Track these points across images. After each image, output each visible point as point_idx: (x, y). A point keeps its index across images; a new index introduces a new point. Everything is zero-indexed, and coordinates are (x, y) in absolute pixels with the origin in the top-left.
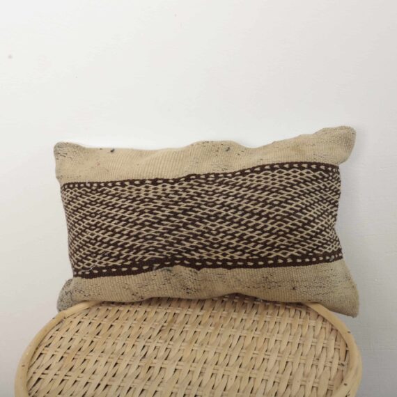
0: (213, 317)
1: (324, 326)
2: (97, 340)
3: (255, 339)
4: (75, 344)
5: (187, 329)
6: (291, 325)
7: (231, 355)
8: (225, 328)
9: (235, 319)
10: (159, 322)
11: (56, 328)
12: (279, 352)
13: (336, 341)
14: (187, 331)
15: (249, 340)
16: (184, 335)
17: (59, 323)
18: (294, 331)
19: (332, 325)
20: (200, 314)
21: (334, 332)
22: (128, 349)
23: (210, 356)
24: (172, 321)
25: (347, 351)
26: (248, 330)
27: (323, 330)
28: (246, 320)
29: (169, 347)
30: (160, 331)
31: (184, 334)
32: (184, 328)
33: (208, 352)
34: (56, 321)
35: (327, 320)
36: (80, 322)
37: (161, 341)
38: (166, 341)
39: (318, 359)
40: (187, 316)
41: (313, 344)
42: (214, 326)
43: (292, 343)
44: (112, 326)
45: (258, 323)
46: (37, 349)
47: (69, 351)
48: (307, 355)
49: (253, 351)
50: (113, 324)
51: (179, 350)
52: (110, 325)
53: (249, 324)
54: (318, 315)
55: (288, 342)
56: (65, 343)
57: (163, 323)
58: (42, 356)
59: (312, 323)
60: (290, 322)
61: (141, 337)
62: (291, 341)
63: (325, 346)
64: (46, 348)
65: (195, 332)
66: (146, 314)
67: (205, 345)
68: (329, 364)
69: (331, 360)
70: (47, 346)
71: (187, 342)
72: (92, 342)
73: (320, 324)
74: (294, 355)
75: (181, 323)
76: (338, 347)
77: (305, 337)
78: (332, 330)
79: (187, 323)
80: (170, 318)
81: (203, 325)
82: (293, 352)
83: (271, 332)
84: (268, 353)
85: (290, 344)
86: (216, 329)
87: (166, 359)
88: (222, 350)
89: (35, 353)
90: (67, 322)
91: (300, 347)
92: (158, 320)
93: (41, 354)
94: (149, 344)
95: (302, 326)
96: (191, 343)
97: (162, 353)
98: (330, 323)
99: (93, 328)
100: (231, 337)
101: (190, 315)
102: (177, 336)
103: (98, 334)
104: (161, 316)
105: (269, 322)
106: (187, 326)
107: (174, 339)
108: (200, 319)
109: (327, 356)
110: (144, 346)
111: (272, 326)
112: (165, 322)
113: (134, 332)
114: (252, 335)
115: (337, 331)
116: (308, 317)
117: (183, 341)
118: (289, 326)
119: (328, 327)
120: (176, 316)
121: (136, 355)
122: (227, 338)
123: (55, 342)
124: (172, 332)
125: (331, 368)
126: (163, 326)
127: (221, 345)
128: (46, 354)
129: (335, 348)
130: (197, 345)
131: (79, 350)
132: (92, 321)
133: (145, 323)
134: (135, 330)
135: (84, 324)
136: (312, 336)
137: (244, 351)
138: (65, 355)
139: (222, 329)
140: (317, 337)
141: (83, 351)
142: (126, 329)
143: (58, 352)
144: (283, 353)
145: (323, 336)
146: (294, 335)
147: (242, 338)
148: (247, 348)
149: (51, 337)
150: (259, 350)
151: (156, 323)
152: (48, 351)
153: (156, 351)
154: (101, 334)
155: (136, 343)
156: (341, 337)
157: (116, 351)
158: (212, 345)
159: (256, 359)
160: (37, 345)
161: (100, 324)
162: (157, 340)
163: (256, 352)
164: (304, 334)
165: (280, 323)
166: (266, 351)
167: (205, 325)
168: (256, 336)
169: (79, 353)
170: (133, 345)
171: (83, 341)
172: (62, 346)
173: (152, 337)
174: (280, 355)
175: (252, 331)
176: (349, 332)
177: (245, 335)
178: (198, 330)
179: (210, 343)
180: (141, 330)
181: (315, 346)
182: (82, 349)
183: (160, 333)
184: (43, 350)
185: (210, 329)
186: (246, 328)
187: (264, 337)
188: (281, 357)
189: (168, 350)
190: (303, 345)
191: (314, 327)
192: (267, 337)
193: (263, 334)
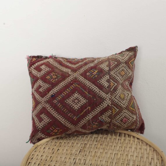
1: (150, 149)
2: (53, 156)
3: (122, 155)
4: (44, 158)
5: (91, 151)
6: (136, 148)
7: (112, 162)
8: (108, 150)
9: (112, 146)
10: (79, 147)
11: (35, 151)
13: (157, 155)
14: (92, 152)
15: (119, 156)
18: (138, 151)
19: (154, 148)
22: (67, 160)
23: (104, 163)
25: (162, 160)
26: (118, 151)
27: (150, 150)
29: (85, 159)
31: (90, 153)
32: (90, 150)
35: (151, 146)
36: (44, 148)
37: (81, 156)
38: (83, 156)
39: (150, 164)
40: (91, 145)
41: (147, 157)
42: (103, 149)
43: (138, 156)
44: (58, 149)
47: (41, 161)
48: (145, 162)
49: (122, 161)
50: (59, 148)
51: (90, 160)
52: (57, 149)
53: (118, 148)
54: (147, 144)
55: (136, 156)
56: (39, 157)
57: (81, 148)
58: (30, 164)
59: (145, 147)
61: (72, 154)
63: (152, 158)
64: (31, 160)
66: (73, 144)
67: (100, 158)
69: (156, 164)
71: (92, 157)
72: (51, 157)
73: (148, 148)
74: (140, 162)
75: (89, 148)
76: (158, 158)
77: (143, 154)
78: (154, 150)
79: (91, 148)
80: (83, 145)
81: (98, 149)
82: (139, 161)
83: (128, 152)
84: (129, 161)
85: (137, 157)
87: (84, 164)
88: (108, 160)
90: (39, 148)
91: (142, 158)
92: (78, 146)
93: (30, 162)
94: (76, 158)
96: (94, 157)
97: (82, 161)
98: (153, 148)
99: (50, 151)
100: (111, 154)
101: (92, 144)
102: (88, 154)
103: (53, 153)
104: (79, 145)
105: (126, 147)
106: (91, 149)
107: (87, 155)
108: (96, 146)
109: (154, 163)
110: (74, 159)
111: (128, 149)
115: (156, 151)
118: (135, 149)
119: (152, 149)
120: (86, 144)
121: (71, 162)
122: (109, 155)
124: (85, 152)
126: (81, 149)
128: (32, 162)
129: (157, 159)
130: (97, 158)
131: (46, 161)
132: (50, 147)
133: (73, 148)
134: (69, 151)
135: (46, 148)
136: (146, 153)
137: (118, 160)
138: (40, 163)
139: (107, 151)
140: (148, 154)
141: (48, 161)
142: (65, 151)
143: (37, 161)
144: (135, 161)
145: (151, 153)
146: (138, 153)
147: (116, 155)
148: (119, 159)
149: (33, 155)
150: (124, 160)
151: (78, 148)
152: (32, 161)
153: (80, 160)
154: (54, 153)
155: (70, 157)
156: (159, 154)
157: (62, 161)
158: (104, 158)
159: (123, 164)
160: (27, 159)
161: (53, 149)
162: (79, 155)
163: (123, 161)
164: (142, 152)
165: (131, 147)
166: (127, 160)
167: (99, 148)
168: (122, 153)
169: (46, 162)
170: (69, 158)
171: (47, 157)
172: (38, 159)
173: (77, 155)
174: (134, 162)
175: (120, 151)
176: (162, 152)
177: (117, 153)
178: (97, 151)
179: (103, 157)
180: (71, 151)
181: (148, 158)
182: (47, 160)
183: (80, 153)
184: (30, 160)
185: (101, 151)
186: (117, 150)
187: (125, 154)
188: (134, 163)
189: (85, 160)
190: (143, 157)
191: (146, 149)
192: (127, 154)
193: (125, 153)
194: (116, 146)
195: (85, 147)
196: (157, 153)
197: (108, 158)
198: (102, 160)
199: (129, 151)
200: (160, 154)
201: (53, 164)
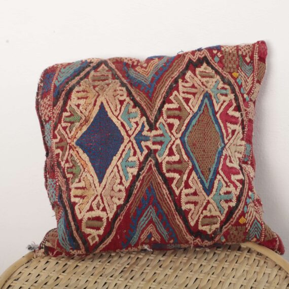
16: (144, 276)
20: (162, 259)
24: (134, 263)
28: (204, 266)
30: (122, 271)
34: (26, 260)
45: (216, 269)
46: (6, 282)
60: (246, 269)
62: (244, 284)
65: (155, 273)
70: (15, 280)
86: (175, 272)
89: (4, 285)
112: (128, 264)
113: (98, 271)
114: (209, 278)
116: (266, 266)
117: (143, 281)
123: (24, 277)
127: (178, 284)
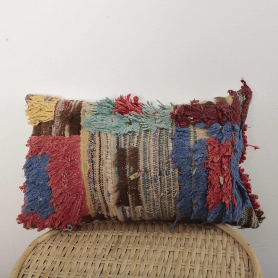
0: (148, 237)
1: (229, 240)
2: (64, 260)
3: (181, 254)
4: (48, 265)
6: (205, 240)
7: (166, 268)
8: (158, 245)
9: (164, 238)
10: (109, 243)
11: (33, 253)
12: (200, 264)
13: (239, 251)
14: (130, 250)
15: (176, 255)
16: (128, 254)
17: (34, 248)
18: (208, 245)
20: (138, 235)
21: (236, 244)
22: (89, 267)
23: (151, 269)
25: (248, 259)
26: (174, 246)
27: (229, 243)
29: (119, 263)
30: (110, 250)
31: (128, 252)
32: (128, 247)
33: (149, 266)
34: (32, 247)
35: (229, 235)
36: (50, 247)
37: (112, 259)
38: (116, 259)
39: (229, 267)
40: (129, 237)
41: (224, 255)
42: (150, 244)
43: (208, 255)
44: (74, 248)
45: (181, 240)
46: (20, 271)
47: (44, 272)
48: (221, 264)
49: (181, 264)
50: (75, 247)
51: (127, 265)
52: (72, 248)
53: (174, 241)
54: (223, 231)
55: (205, 254)
56: (41, 264)
57: (111, 244)
59: (220, 238)
60: (203, 238)
61: (97, 256)
62: (207, 253)
63: (232, 255)
64: (27, 270)
65: (136, 250)
66: (98, 237)
67: (145, 261)
68: (238, 271)
69: (239, 267)
71: (132, 259)
72: (61, 262)
73: (225, 239)
74: (212, 264)
75: (125, 243)
76: (242, 256)
77: (217, 249)
78: (235, 242)
79: (129, 243)
80: (116, 239)
81: (141, 244)
83: (192, 247)
84: (193, 264)
86: (151, 247)
87: (118, 274)
88: (158, 264)
89: (19, 274)
90: (40, 247)
91: (215, 258)
92: (107, 242)
93: (24, 275)
94: (103, 262)
95: (213, 240)
96: (135, 260)
97: (114, 269)
98: (233, 238)
99: (60, 252)
100: (163, 253)
101: (130, 236)
102: (123, 254)
103: (64, 256)
104: (109, 238)
105: (188, 239)
106: (129, 245)
107: (122, 257)
108: (138, 239)
109: (235, 265)
110: (100, 264)
111: (191, 242)
112: (113, 243)
113: (91, 252)
114: (178, 250)
115: (238, 243)
116: (216, 233)
117: (129, 258)
118: (203, 242)
119: (232, 241)
120: (120, 237)
121: (95, 271)
122: (160, 254)
123: (33, 264)
124: (119, 250)
125: (240, 274)
126: (112, 247)
128: (27, 275)
129: (240, 258)
130: (139, 261)
131: (52, 270)
132: (59, 246)
133: (98, 244)
134: (92, 251)
135: (53, 248)
136: (221, 248)
137: (174, 263)
138: (42, 275)
139: (156, 247)
140: (226, 249)
141: (55, 271)
142: (85, 250)
143: (36, 272)
144: (203, 263)
145: (229, 248)
146: (209, 248)
147: (171, 253)
148: (176, 261)
149: (30, 260)
150: (185, 262)
151: (106, 244)
152: (28, 272)
153: (110, 267)
154: (66, 256)
155: (94, 262)
156: (243, 248)
157: (80, 270)
158: (150, 260)
159: (184, 269)
160: (19, 269)
161: (65, 247)
162: (110, 258)
163: (184, 264)
164: (215, 247)
165: (196, 239)
166: (191, 263)
167: (143, 244)
168: (181, 251)
169: (52, 273)
170: (92, 263)
171: (54, 262)
172: (38, 268)
173: (105, 256)
174: (202, 265)
175: (178, 247)
176: (248, 245)
177: (173, 250)
178: (138, 248)
179: (149, 258)
180: (96, 251)
181: (225, 257)
182: (54, 269)
183: (111, 252)
184: (25, 271)
185: (147, 247)
186: (173, 244)
187: (188, 251)
188: (203, 267)
189: (119, 266)
190: (216, 256)
191: (221, 241)
192: (190, 251)
193: (186, 249)
194: (172, 238)
195: (118, 242)
196: (240, 248)
197: (157, 260)
198: (147, 264)
199: (192, 245)
200: (245, 248)
201: (64, 275)
